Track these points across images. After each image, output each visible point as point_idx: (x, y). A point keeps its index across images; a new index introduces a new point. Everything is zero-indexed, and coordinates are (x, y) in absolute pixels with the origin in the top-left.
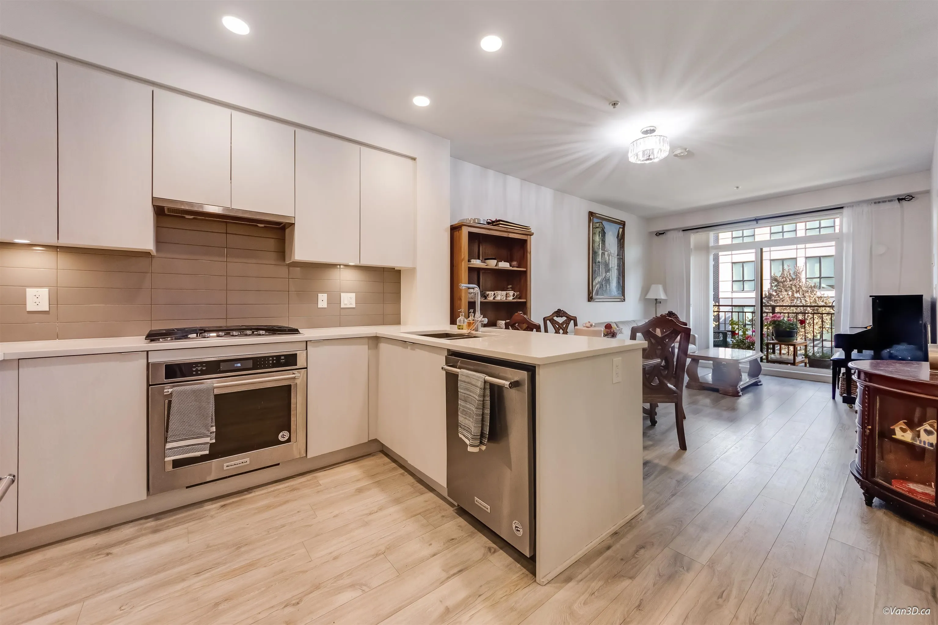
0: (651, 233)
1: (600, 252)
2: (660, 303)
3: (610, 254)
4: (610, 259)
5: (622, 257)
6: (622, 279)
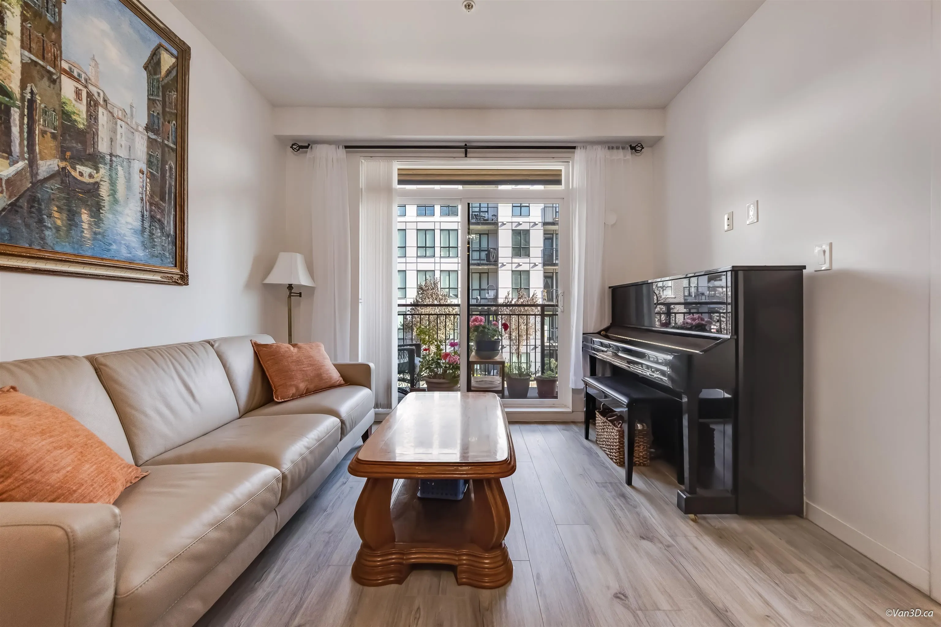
0: (280, 139)
1: (14, 52)
2: (300, 296)
3: (101, 102)
4: (96, 119)
5: (174, 147)
6: (173, 213)
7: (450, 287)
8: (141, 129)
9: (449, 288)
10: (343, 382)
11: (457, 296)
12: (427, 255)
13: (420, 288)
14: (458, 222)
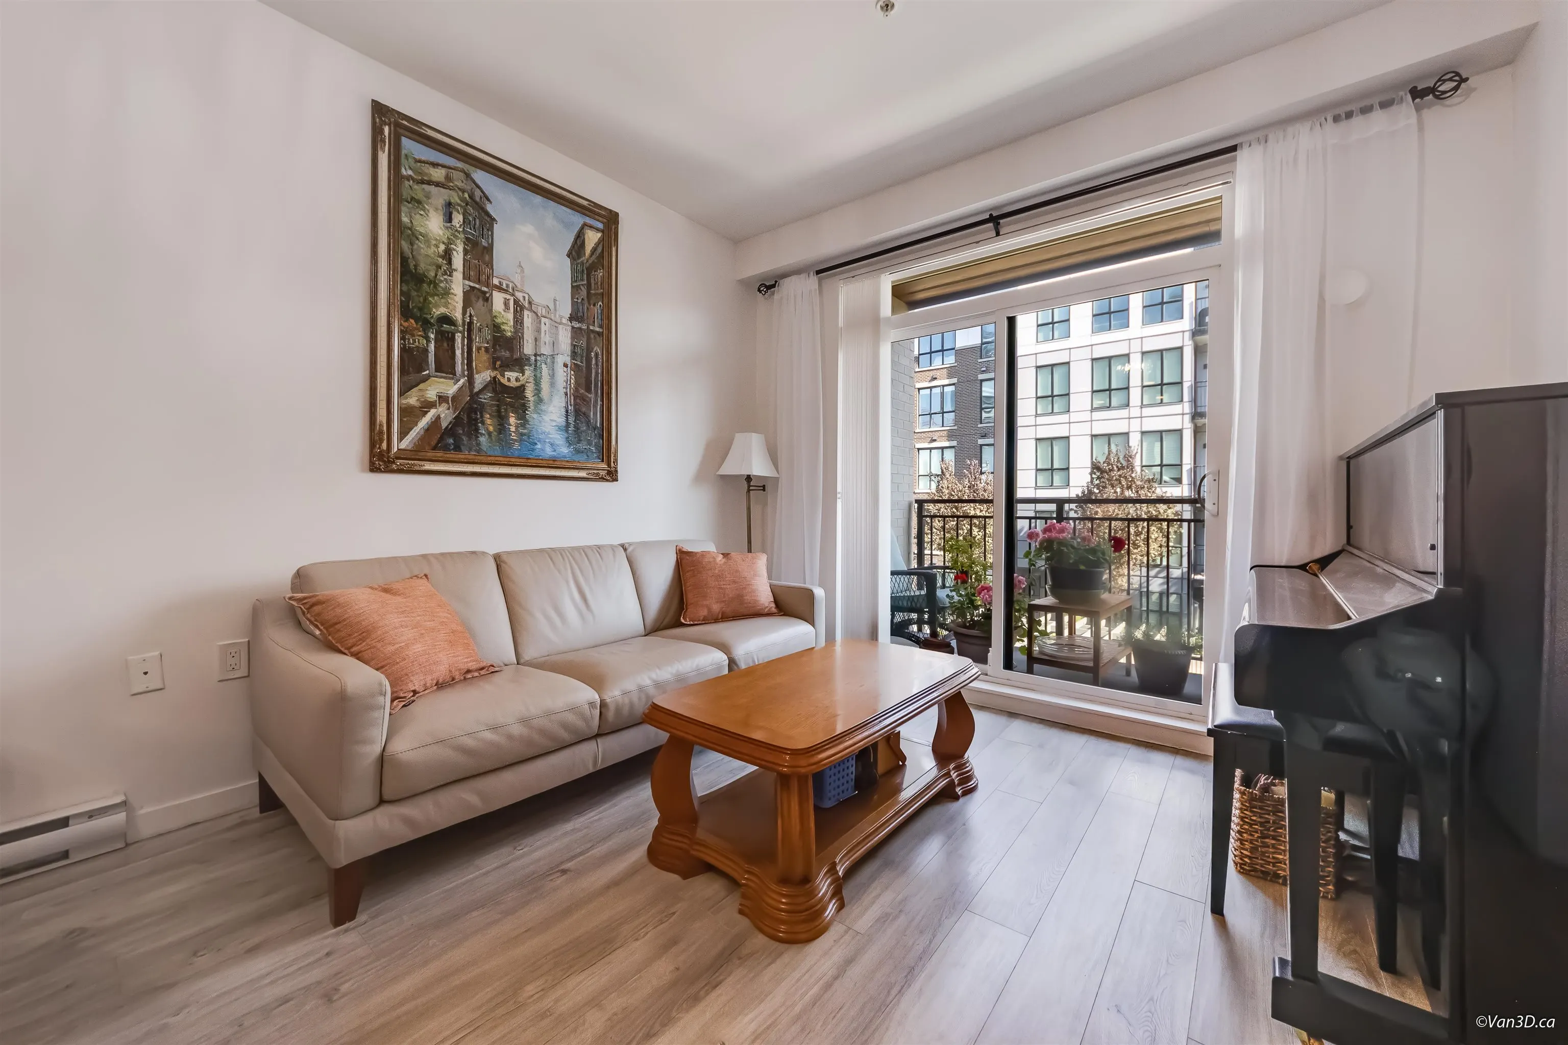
0: (745, 283)
1: (458, 285)
2: (764, 490)
3: (526, 305)
4: (522, 323)
5: (601, 330)
6: (599, 403)
7: (1164, 463)
8: (564, 321)
9: (1161, 465)
10: (774, 610)
11: (1179, 480)
12: (1113, 405)
13: (1096, 467)
14: (1183, 332)
